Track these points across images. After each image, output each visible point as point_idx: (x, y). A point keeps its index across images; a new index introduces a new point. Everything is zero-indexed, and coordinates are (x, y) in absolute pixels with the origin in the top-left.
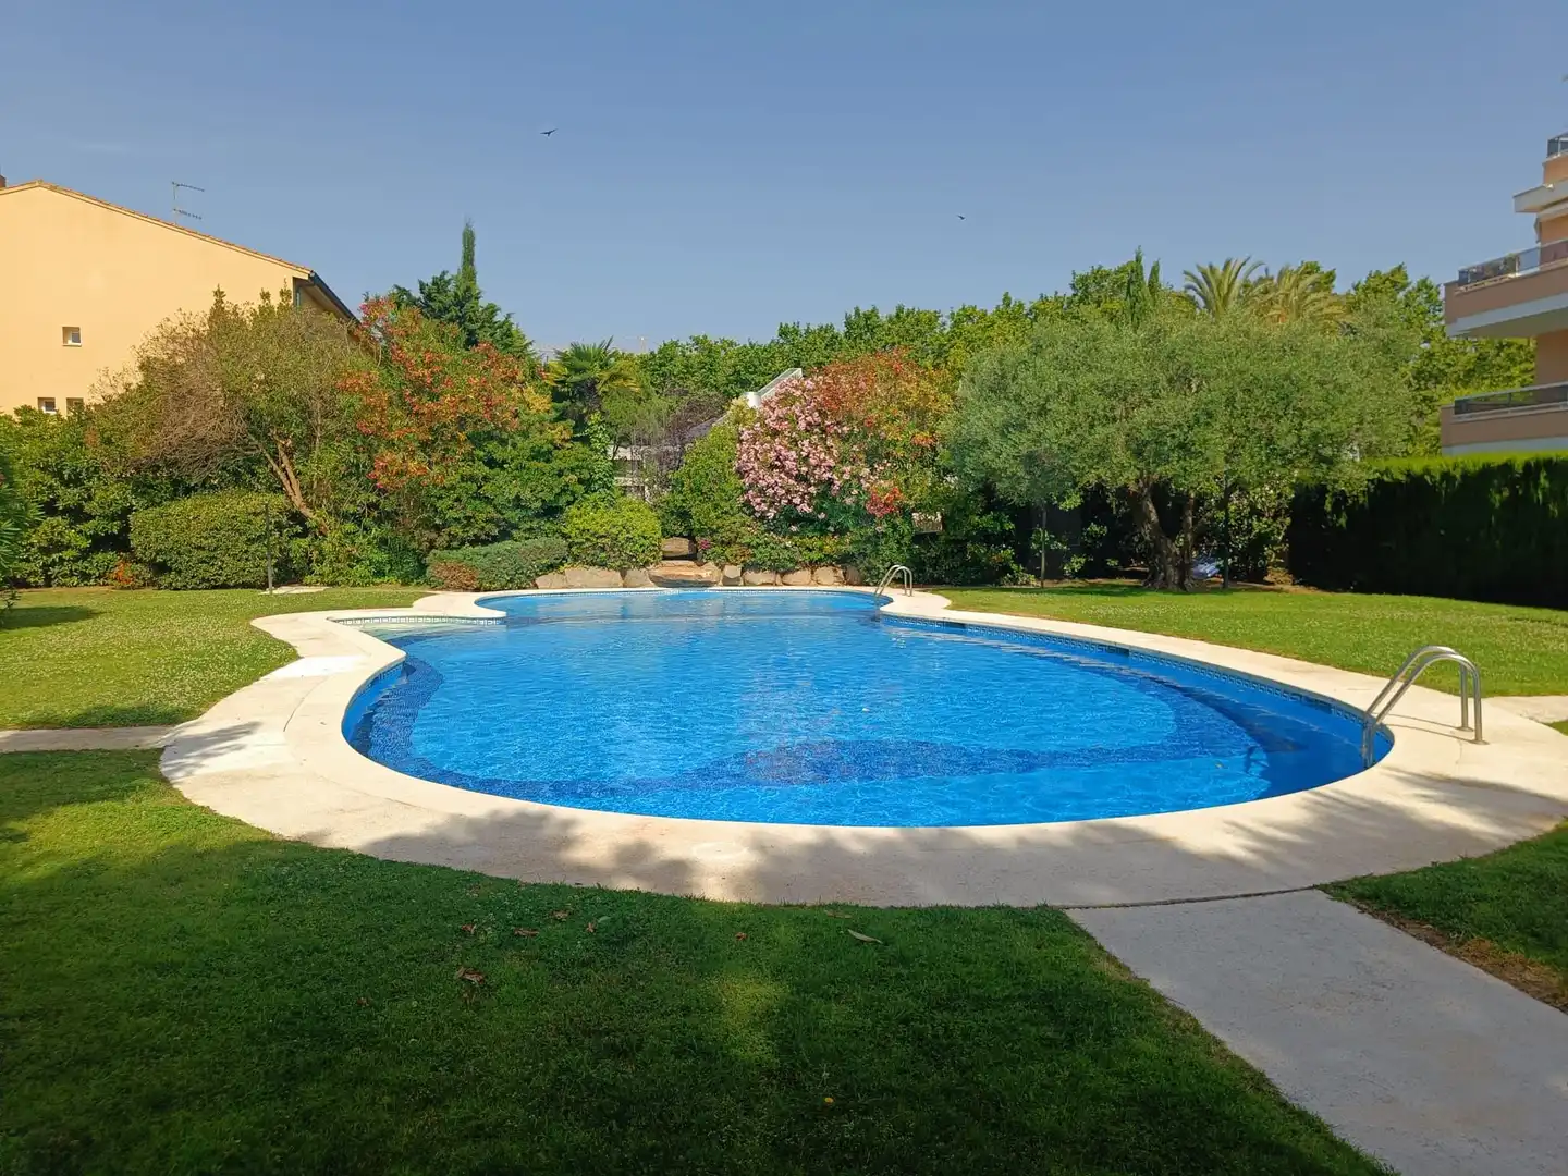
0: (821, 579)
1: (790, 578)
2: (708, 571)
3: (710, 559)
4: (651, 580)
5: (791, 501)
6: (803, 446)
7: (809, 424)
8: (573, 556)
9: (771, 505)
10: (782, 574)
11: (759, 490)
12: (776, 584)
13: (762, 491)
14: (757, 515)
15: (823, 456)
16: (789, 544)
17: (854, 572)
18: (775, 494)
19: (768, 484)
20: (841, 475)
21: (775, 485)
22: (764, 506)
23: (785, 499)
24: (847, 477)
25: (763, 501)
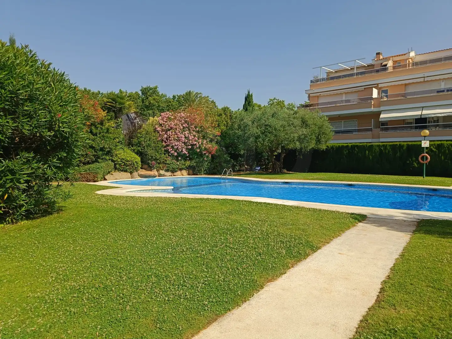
0: (183, 174)
1: (175, 174)
2: (155, 172)
3: (155, 168)
4: (138, 176)
5: (182, 150)
6: (185, 134)
7: (184, 127)
8: (116, 168)
9: (175, 151)
10: (173, 173)
11: (171, 146)
12: (172, 176)
13: (173, 147)
14: (170, 154)
15: (193, 137)
16: (178, 163)
17: (191, 172)
18: (177, 148)
19: (175, 145)
20: (199, 143)
21: (178, 145)
22: (173, 152)
23: (181, 149)
24: (200, 143)
25: (173, 150)
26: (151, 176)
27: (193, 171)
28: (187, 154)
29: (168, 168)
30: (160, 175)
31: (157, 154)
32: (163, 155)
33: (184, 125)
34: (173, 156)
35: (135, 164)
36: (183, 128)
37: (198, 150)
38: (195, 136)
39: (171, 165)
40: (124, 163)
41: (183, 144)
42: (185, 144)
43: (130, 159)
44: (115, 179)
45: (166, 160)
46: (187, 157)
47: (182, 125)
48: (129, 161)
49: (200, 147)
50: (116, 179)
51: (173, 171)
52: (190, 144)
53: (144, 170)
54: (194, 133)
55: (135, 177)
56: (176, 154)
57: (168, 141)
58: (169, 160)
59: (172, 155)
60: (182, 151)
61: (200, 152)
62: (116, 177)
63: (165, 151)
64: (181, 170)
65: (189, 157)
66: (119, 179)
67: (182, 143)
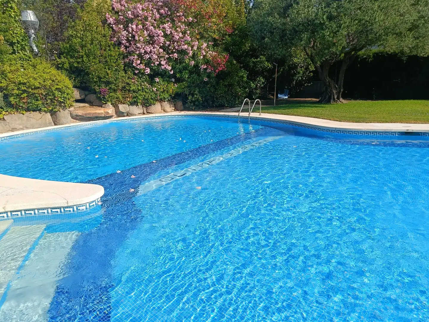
0: (166, 109)
1: (151, 109)
2: (108, 109)
3: (108, 101)
4: (72, 117)
5: (160, 62)
6: (164, 28)
7: (161, 15)
8: (10, 105)
9: (147, 65)
10: (147, 107)
11: (138, 56)
12: (144, 114)
13: (140, 56)
14: (137, 72)
15: (181, 35)
16: (154, 89)
17: (180, 104)
18: (150, 58)
19: (145, 52)
20: (192, 47)
21: (151, 52)
22: (142, 66)
23: (157, 61)
24: (195, 48)
25: (141, 63)
26: (100, 117)
27: (184, 103)
28: (171, 71)
29: (135, 100)
30: (120, 114)
31: (109, 72)
32: (122, 73)
33: (162, 11)
34: (143, 74)
35: (57, 93)
36: (160, 18)
37: (193, 63)
38: (184, 33)
39: (140, 92)
40: (29, 92)
41: (161, 50)
42: (164, 50)
43: (40, 83)
44: (9, 131)
45: (128, 84)
46: (170, 77)
47: (158, 10)
48: (39, 88)
49: (194, 57)
50: (13, 130)
51: (147, 104)
52: (176, 50)
53: (86, 105)
54: (183, 27)
55: (63, 120)
56: (148, 71)
57: (130, 44)
58: (135, 84)
59: (141, 73)
60: (160, 65)
61: (196, 66)
62: (13, 126)
63: (125, 65)
64: (161, 100)
65: (174, 76)
66: (22, 129)
67: (160, 48)
